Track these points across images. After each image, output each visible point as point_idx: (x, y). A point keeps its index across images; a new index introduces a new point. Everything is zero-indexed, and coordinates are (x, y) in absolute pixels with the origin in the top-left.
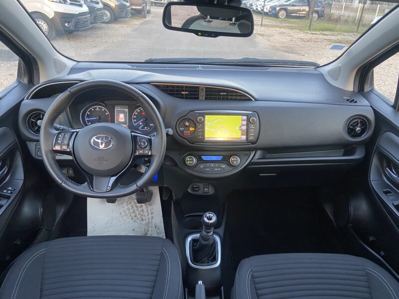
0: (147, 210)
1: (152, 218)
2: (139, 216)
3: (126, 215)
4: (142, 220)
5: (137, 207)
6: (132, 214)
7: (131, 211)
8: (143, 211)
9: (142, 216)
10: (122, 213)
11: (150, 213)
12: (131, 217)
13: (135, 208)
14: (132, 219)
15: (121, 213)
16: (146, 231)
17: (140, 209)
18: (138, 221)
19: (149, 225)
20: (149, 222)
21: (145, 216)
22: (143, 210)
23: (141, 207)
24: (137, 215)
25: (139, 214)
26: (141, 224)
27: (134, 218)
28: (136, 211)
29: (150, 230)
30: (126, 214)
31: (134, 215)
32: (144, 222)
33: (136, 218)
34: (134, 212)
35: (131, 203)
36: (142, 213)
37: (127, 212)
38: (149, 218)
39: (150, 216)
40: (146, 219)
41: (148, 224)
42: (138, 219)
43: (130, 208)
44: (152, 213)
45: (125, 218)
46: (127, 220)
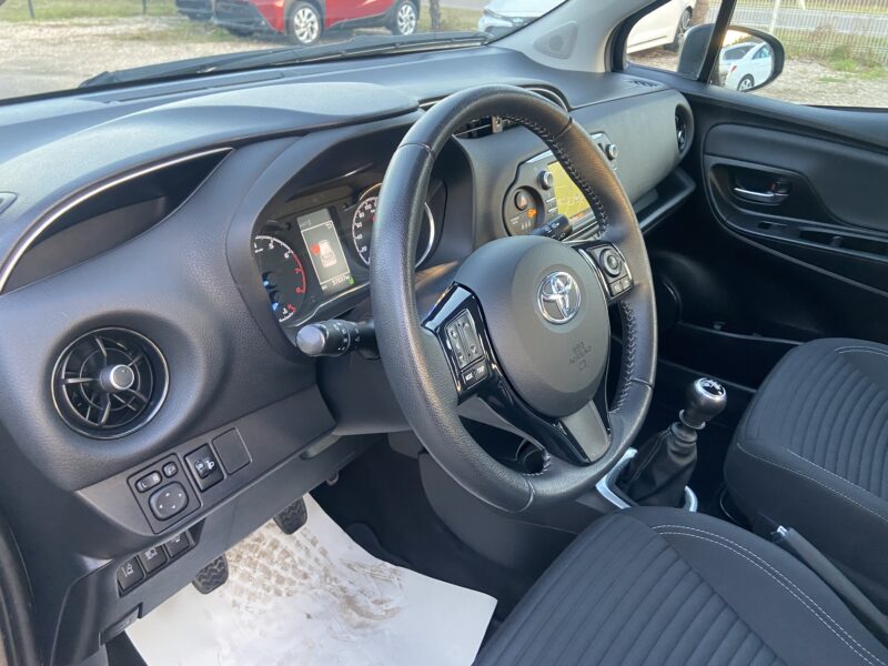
0: (298, 544)
1: (324, 553)
2: (288, 574)
3: (252, 596)
4: (305, 576)
5: (263, 554)
6: (267, 583)
7: (258, 574)
8: (286, 553)
9: (294, 567)
11: (310, 546)
12: (272, 592)
13: (261, 561)
14: (278, 593)
15: (235, 604)
16: (341, 593)
17: (276, 553)
18: (296, 587)
19: (333, 575)
20: (325, 570)
21: (302, 562)
22: (284, 551)
23: (275, 547)
24: (283, 573)
25: (285, 568)
26: (313, 588)
27: (282, 588)
29: (344, 583)
30: (253, 594)
31: (273, 580)
32: (315, 578)
33: (286, 585)
34: (268, 573)
35: (239, 557)
36: (288, 560)
37: (248, 585)
38: (317, 560)
39: (315, 551)
40: (311, 568)
41: (326, 576)
42: (292, 583)
43: (248, 569)
44: (314, 543)
45: (257, 605)
46: (270, 606)
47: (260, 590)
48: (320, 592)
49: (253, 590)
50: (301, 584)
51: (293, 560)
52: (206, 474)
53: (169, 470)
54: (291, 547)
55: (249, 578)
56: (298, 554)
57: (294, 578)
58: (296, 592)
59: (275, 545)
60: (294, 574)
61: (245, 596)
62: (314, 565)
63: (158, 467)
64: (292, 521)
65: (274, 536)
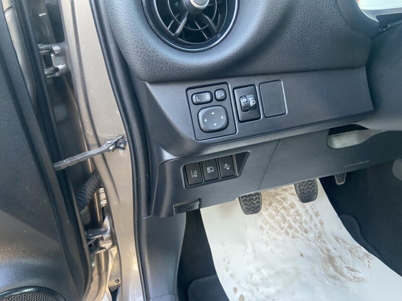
1: (322, 223)
2: (296, 226)
3: (272, 228)
4: (306, 231)
5: (285, 208)
6: (282, 224)
7: (278, 218)
9: (301, 223)
10: (264, 226)
11: (314, 216)
12: (283, 231)
13: (282, 211)
14: (287, 233)
16: (326, 251)
17: (292, 211)
18: (299, 235)
19: (323, 239)
20: (320, 233)
21: (306, 222)
22: (297, 212)
23: (292, 207)
24: (293, 224)
25: (295, 222)
27: (290, 232)
28: (288, 218)
29: (330, 247)
31: (286, 225)
32: (311, 235)
33: (293, 231)
34: (285, 220)
36: (298, 218)
37: (271, 221)
38: (316, 225)
39: (316, 220)
40: (311, 228)
41: (319, 237)
42: (297, 231)
43: (274, 212)
44: (317, 215)
45: (274, 234)
46: (280, 238)
47: (277, 227)
48: (313, 244)
49: (274, 225)
50: (302, 235)
51: (301, 219)
52: (246, 108)
53: (219, 95)
54: (302, 211)
55: (273, 217)
56: (305, 218)
57: (299, 230)
58: (298, 237)
59: (292, 206)
60: (300, 227)
61: (268, 226)
62: (313, 227)
63: (212, 89)
64: (307, 196)
65: (294, 201)
